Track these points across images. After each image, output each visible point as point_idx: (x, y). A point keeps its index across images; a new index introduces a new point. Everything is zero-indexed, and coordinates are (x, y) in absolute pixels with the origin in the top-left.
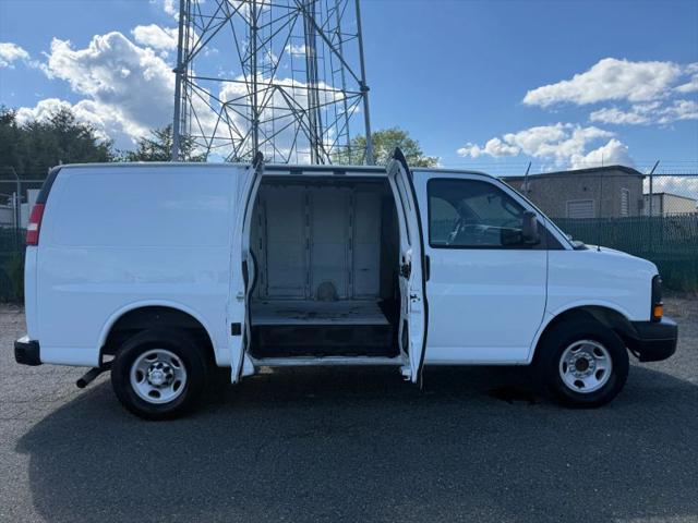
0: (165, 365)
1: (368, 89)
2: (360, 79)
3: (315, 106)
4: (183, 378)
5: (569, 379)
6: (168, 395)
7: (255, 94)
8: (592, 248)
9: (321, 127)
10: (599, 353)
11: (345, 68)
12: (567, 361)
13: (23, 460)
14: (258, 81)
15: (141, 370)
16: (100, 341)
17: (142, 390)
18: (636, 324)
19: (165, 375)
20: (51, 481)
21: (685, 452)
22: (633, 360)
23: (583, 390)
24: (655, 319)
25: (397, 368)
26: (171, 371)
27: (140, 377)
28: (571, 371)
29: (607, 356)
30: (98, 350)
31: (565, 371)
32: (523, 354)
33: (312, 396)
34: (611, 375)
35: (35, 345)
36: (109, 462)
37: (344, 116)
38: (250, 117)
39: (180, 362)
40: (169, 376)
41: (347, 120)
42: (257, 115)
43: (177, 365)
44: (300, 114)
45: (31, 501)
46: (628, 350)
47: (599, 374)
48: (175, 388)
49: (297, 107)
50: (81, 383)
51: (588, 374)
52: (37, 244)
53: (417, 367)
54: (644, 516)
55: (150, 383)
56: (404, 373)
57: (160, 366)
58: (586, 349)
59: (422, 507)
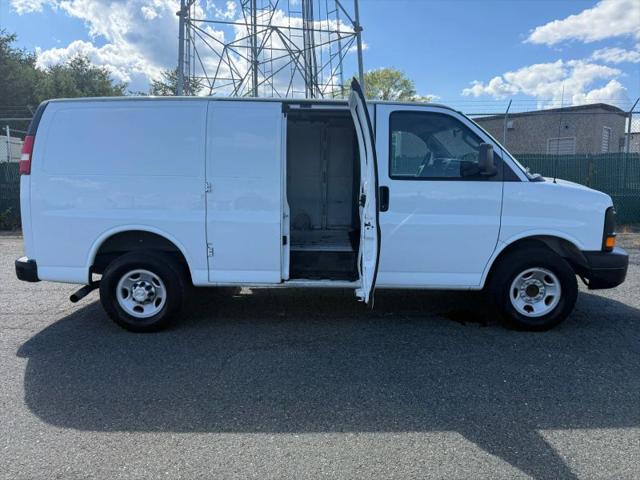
0: (147, 284)
1: (362, 30)
2: (354, 20)
3: (310, 46)
4: (164, 296)
5: (519, 304)
6: (150, 311)
7: (255, 35)
8: (548, 181)
9: (316, 68)
10: (549, 280)
11: (340, 10)
12: (518, 287)
13: (22, 363)
14: (258, 23)
15: (127, 288)
16: (89, 262)
17: (128, 305)
18: (587, 253)
19: (147, 292)
20: (43, 380)
21: (620, 373)
22: (582, 287)
23: (532, 314)
24: (606, 249)
25: (353, 290)
26: (153, 289)
27: (125, 293)
28: (522, 297)
29: (557, 284)
30: (87, 270)
31: (515, 296)
32: (475, 280)
33: (283, 314)
34: (560, 301)
35: (32, 265)
36: (94, 366)
37: (338, 56)
38: (250, 58)
39: (160, 282)
40: (151, 294)
41: (341, 60)
42: (256, 56)
43: (158, 284)
44: (297, 55)
45: (23, 396)
46: (578, 278)
47: (548, 300)
48: (157, 304)
49: (293, 48)
50: (74, 298)
51: (538, 300)
52: (29, 173)
53: (369, 289)
54: (567, 428)
55: (134, 299)
56: (358, 295)
57: (143, 285)
58: (537, 276)
59: (362, 413)
